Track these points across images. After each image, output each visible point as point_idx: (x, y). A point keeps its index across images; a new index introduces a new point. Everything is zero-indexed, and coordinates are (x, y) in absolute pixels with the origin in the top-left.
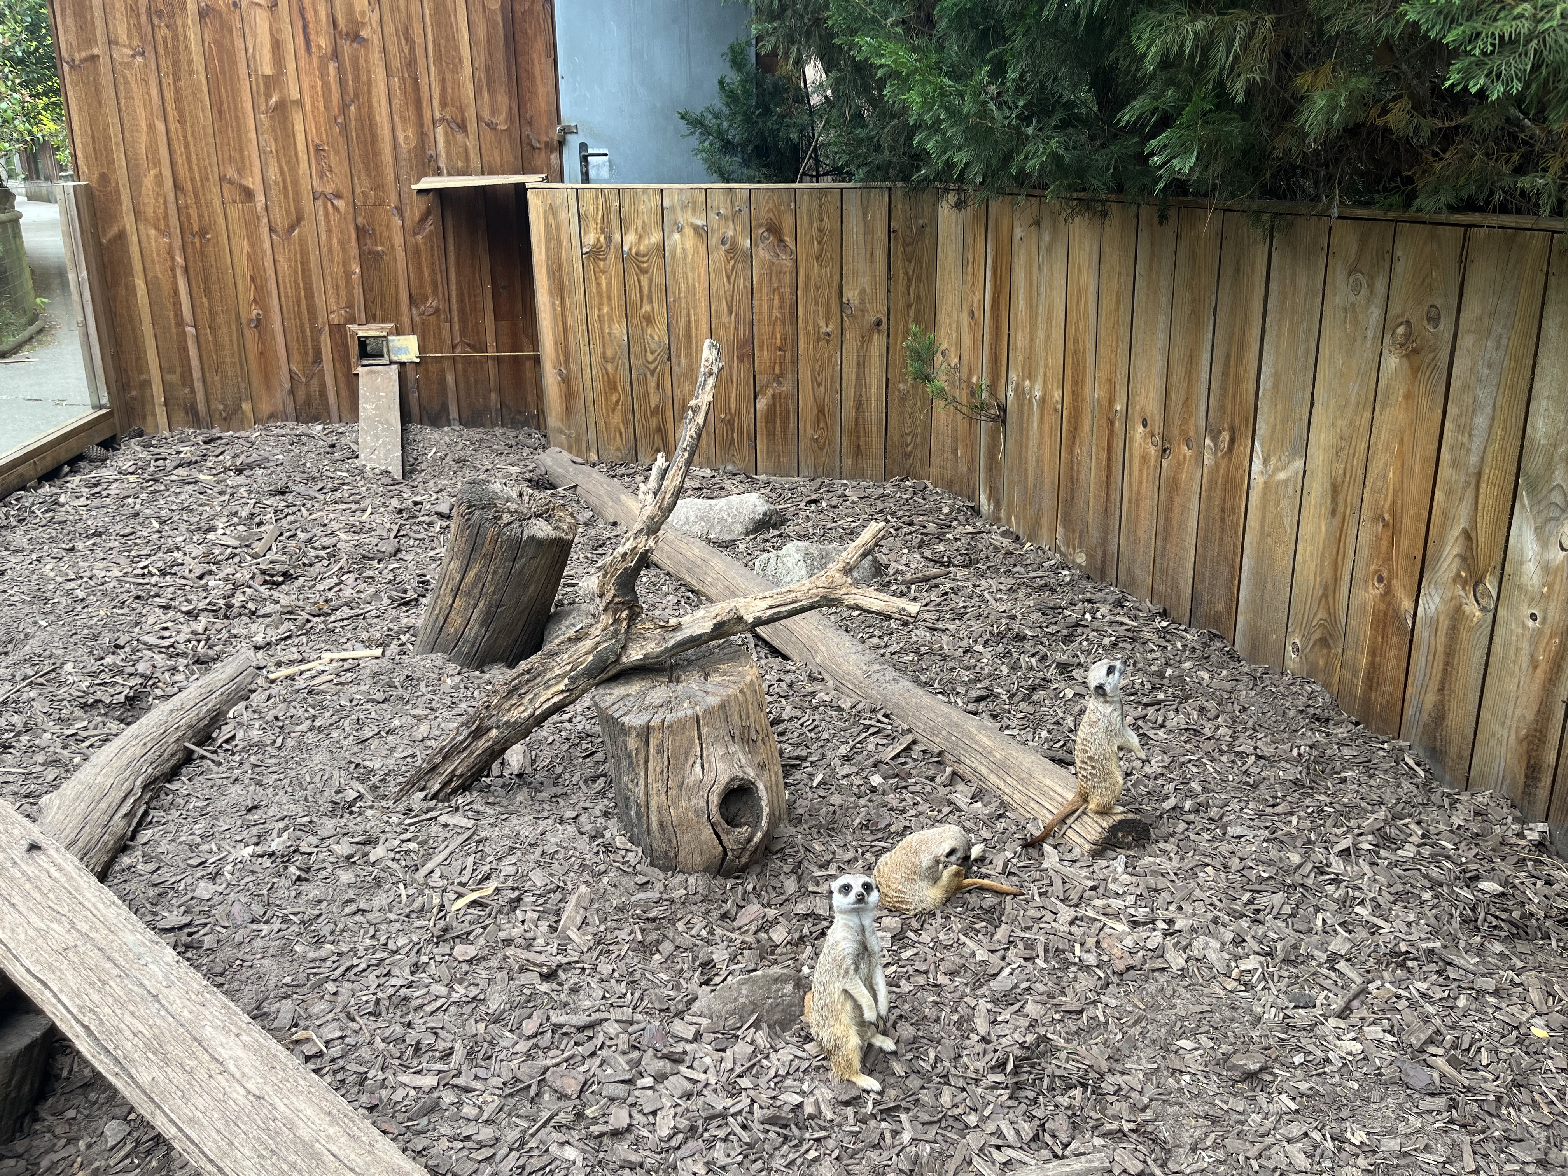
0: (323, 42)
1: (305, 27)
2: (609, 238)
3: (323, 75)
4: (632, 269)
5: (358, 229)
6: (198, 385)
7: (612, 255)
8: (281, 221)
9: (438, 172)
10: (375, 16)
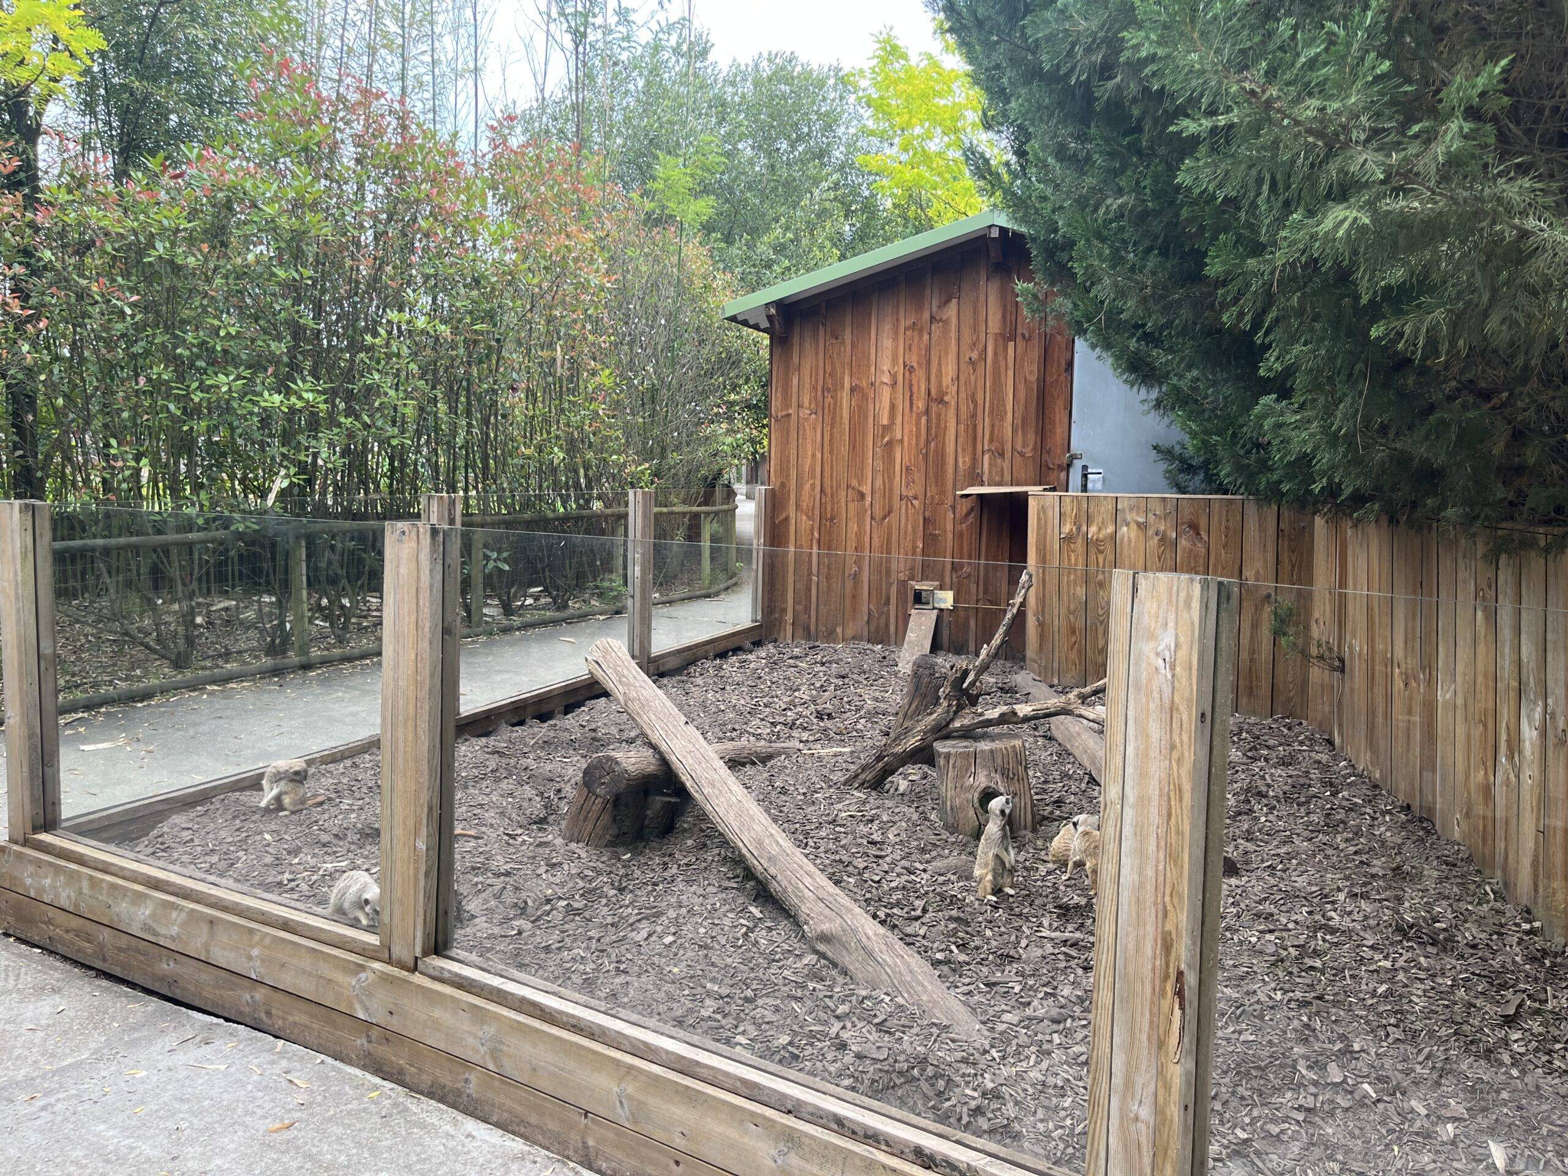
0: (921, 405)
1: (911, 396)
2: (1079, 529)
3: (918, 423)
4: (1093, 550)
5: (925, 519)
6: (813, 613)
7: (1079, 541)
8: (878, 513)
9: (982, 484)
10: (955, 388)
